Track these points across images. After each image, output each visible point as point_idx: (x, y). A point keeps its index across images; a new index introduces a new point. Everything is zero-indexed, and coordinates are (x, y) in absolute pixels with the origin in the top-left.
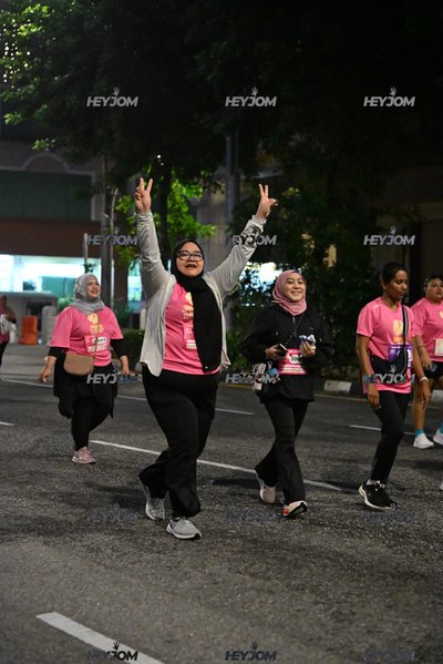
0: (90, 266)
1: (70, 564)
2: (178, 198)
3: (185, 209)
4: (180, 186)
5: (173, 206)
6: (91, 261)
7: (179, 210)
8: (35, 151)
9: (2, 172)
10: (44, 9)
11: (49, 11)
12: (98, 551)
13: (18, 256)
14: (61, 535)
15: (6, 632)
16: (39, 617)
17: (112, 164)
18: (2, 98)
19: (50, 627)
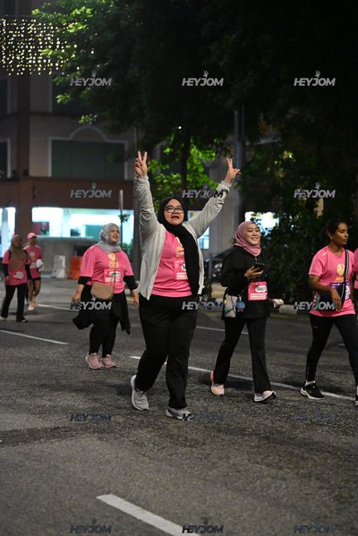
0: (125, 216)
2: (195, 161)
3: (201, 170)
4: (197, 151)
5: (192, 167)
6: (125, 212)
7: (197, 170)
8: (81, 125)
9: (53, 142)
10: (88, 11)
11: (92, 12)
12: (142, 445)
13: (66, 209)
14: (111, 432)
15: (73, 509)
16: (99, 497)
17: (142, 135)
18: (54, 83)
19: (108, 505)
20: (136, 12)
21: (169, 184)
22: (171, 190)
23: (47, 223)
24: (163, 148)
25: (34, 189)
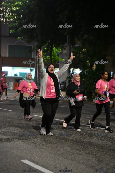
0: (32, 69)
1: (29, 147)
2: (54, 52)
3: (56, 55)
4: (55, 49)
5: (53, 54)
7: (55, 55)
8: (18, 40)
9: (9, 45)
10: (20, 3)
11: (21, 3)
12: (36, 143)
13: (13, 67)
14: (26, 139)
15: (13, 164)
16: (21, 161)
17: (37, 43)
18: (9, 26)
19: (24, 163)
20: (35, 3)
21: (46, 59)
22: (46, 61)
23: (7, 72)
24: (44, 48)
25: (3, 61)
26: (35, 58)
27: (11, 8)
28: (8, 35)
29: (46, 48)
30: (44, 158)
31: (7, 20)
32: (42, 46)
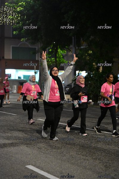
0: (36, 72)
1: (33, 152)
2: (60, 54)
3: (62, 57)
4: (60, 50)
5: (58, 56)
6: (36, 71)
7: (60, 57)
8: (22, 41)
9: (13, 47)
10: (24, 3)
11: (25, 4)
12: (41, 148)
13: (17, 70)
14: (31, 144)
15: (18, 170)
16: (26, 166)
17: (42, 45)
18: (13, 27)
19: (29, 169)
20: (40, 4)
21: (51, 61)
22: (51, 63)
23: (11, 74)
24: (49, 49)
25: (6, 63)
26: (40, 60)
27: (15, 8)
28: (11, 36)
29: (51, 50)
30: (49, 163)
31: (10, 21)
32: (47, 48)
